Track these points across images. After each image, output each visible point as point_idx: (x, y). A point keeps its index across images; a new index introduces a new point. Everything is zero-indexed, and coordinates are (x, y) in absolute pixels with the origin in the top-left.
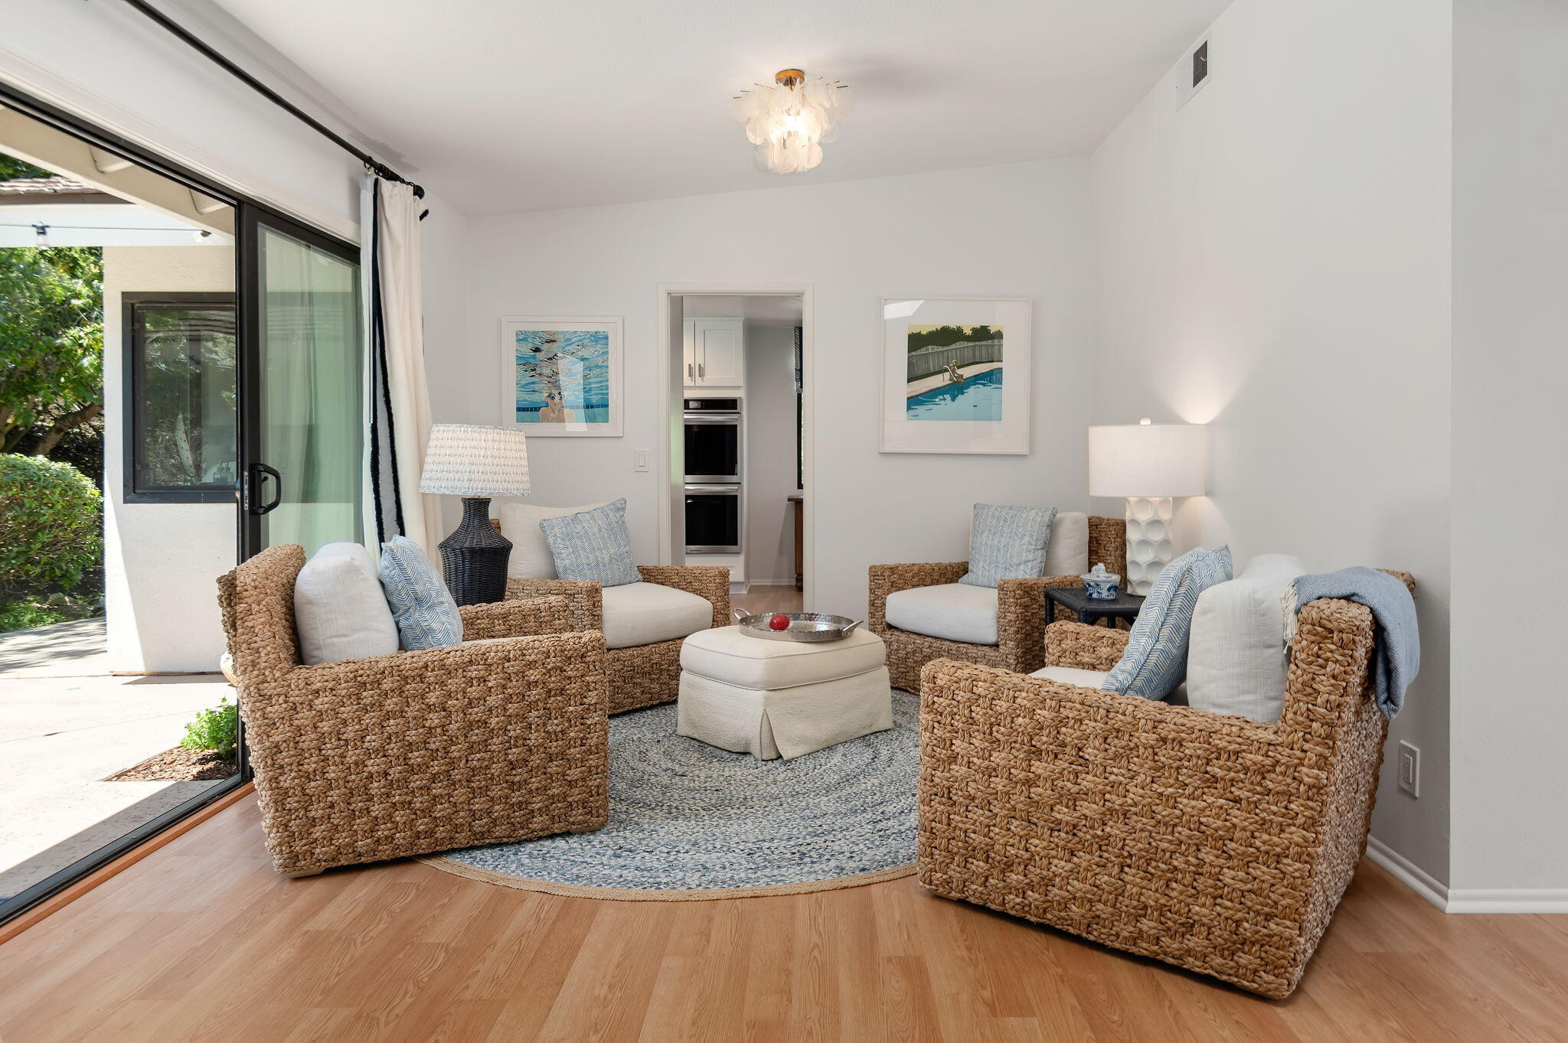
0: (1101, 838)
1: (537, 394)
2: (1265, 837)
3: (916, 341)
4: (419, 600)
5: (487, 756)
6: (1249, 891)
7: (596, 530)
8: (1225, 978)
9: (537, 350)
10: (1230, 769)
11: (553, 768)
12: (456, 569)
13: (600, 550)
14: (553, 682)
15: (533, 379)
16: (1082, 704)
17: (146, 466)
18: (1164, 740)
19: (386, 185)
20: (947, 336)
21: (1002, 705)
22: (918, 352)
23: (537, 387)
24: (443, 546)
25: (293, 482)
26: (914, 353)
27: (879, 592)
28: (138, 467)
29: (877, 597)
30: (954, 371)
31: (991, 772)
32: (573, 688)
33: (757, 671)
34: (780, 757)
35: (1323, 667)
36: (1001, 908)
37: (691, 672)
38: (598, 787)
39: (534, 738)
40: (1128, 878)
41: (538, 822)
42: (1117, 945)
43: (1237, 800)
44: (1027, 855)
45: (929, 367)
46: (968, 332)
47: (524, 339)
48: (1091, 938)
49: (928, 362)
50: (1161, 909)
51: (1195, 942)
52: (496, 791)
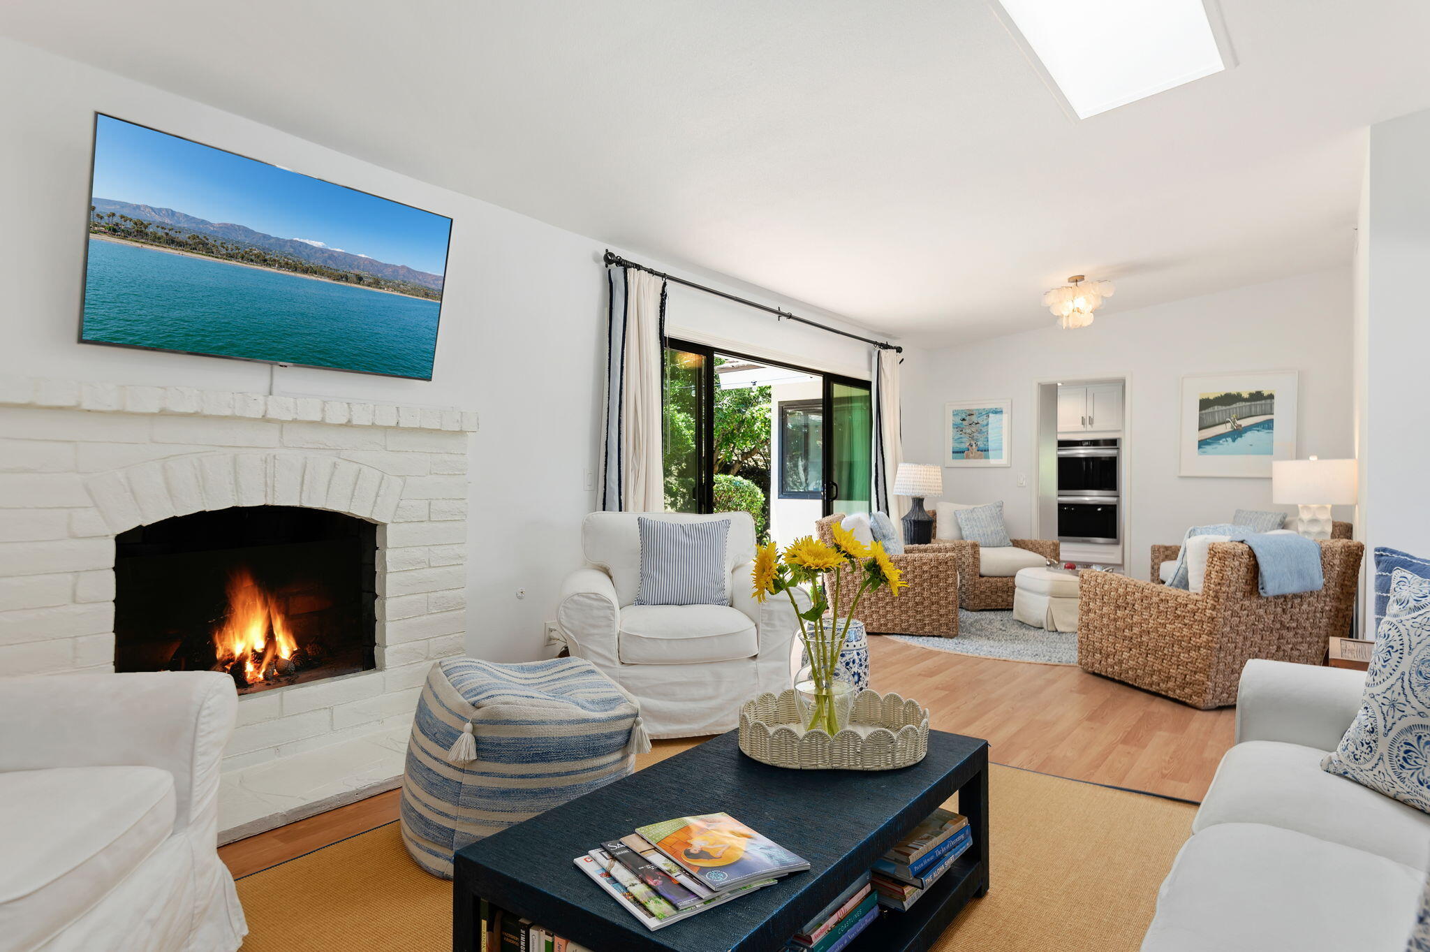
0: (1140, 642)
1: (963, 444)
2: (1194, 639)
3: (1205, 404)
4: (884, 536)
5: (907, 598)
6: (1189, 662)
7: (984, 517)
8: (1181, 699)
9: (964, 420)
10: (1183, 612)
11: (934, 608)
12: (908, 530)
13: (986, 527)
14: (934, 572)
15: (961, 436)
16: (1135, 586)
17: (786, 482)
18: (1162, 600)
19: (883, 352)
20: (1229, 399)
21: (1106, 587)
22: (1207, 411)
23: (964, 440)
24: (903, 519)
25: (844, 490)
26: (1203, 412)
27: (1156, 561)
28: (784, 483)
29: (1155, 564)
30: (1234, 422)
31: (1102, 616)
32: (942, 575)
33: (1045, 586)
34: (1057, 631)
35: (1214, 568)
36: (1106, 675)
37: (1020, 588)
38: (953, 619)
39: (926, 594)
40: (1149, 659)
41: (927, 629)
42: (1145, 687)
43: (1185, 625)
44: (1114, 651)
45: (1215, 420)
46: (1246, 395)
47: (957, 414)
48: (1136, 685)
49: (1214, 417)
50: (1160, 671)
51: (1171, 684)
52: (910, 613)
